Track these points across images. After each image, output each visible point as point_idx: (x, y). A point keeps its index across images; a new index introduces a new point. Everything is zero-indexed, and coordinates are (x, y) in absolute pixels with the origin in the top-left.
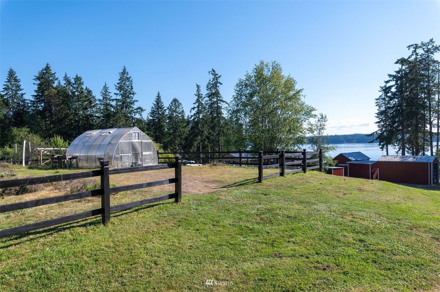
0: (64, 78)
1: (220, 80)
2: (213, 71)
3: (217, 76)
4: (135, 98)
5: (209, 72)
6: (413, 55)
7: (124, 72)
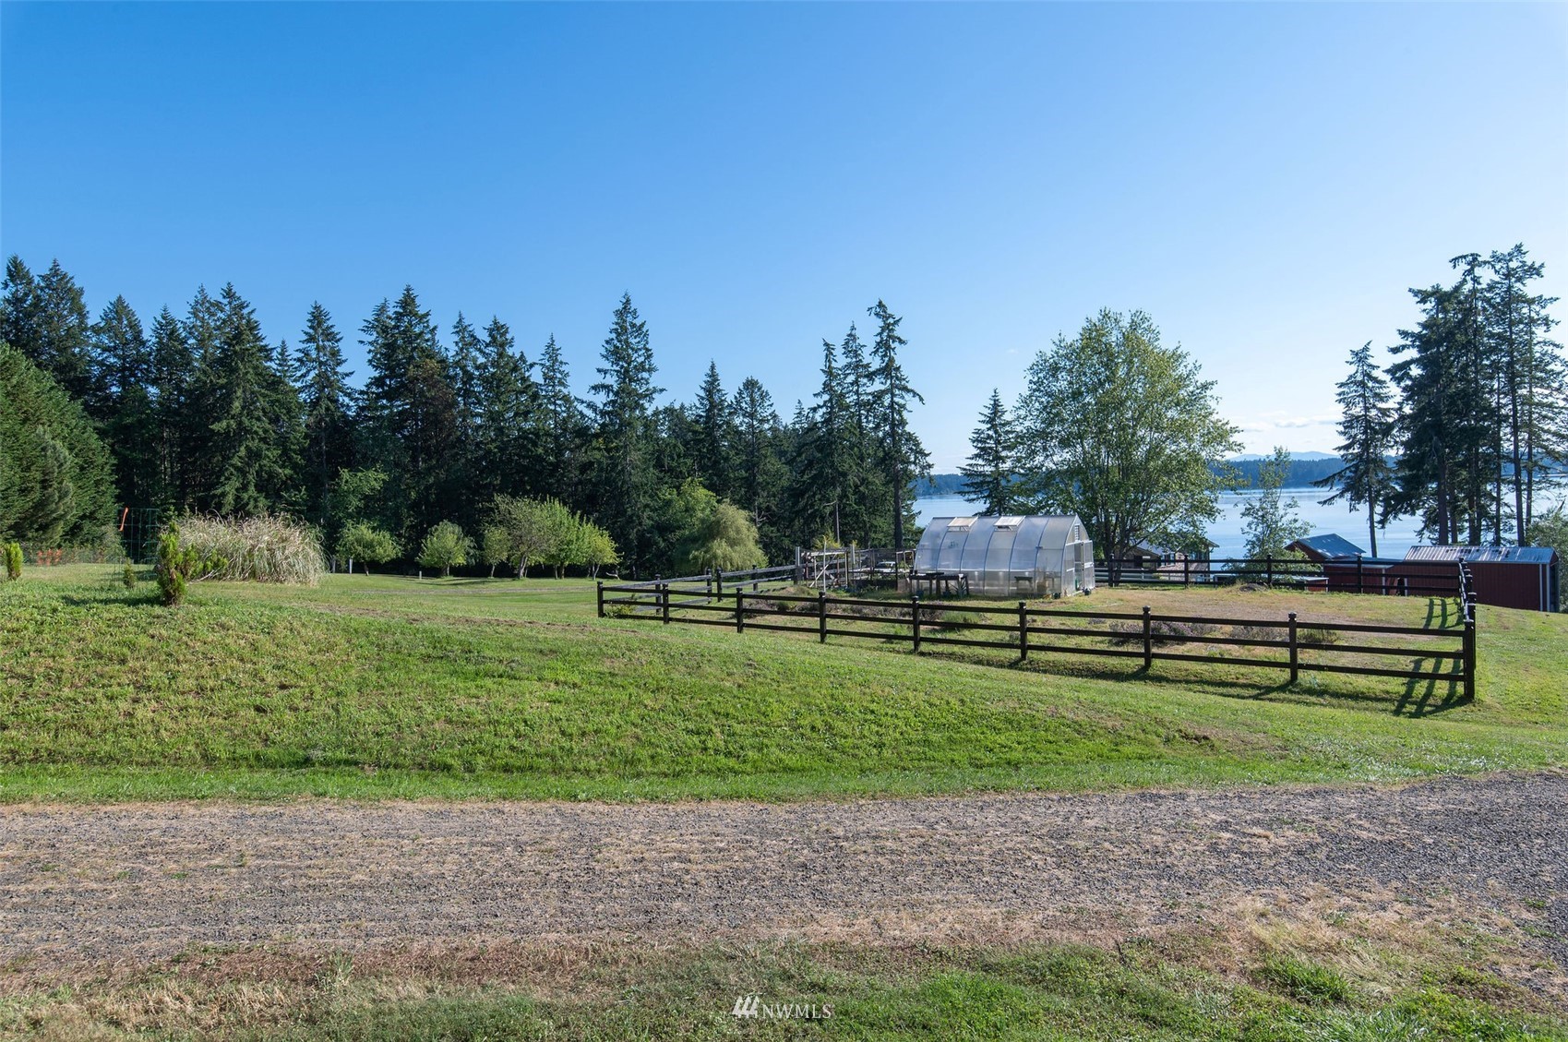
0: (455, 327)
1: (898, 332)
2: (881, 305)
3: (891, 321)
4: (655, 381)
5: (869, 309)
6: (1465, 280)
7: (625, 310)
